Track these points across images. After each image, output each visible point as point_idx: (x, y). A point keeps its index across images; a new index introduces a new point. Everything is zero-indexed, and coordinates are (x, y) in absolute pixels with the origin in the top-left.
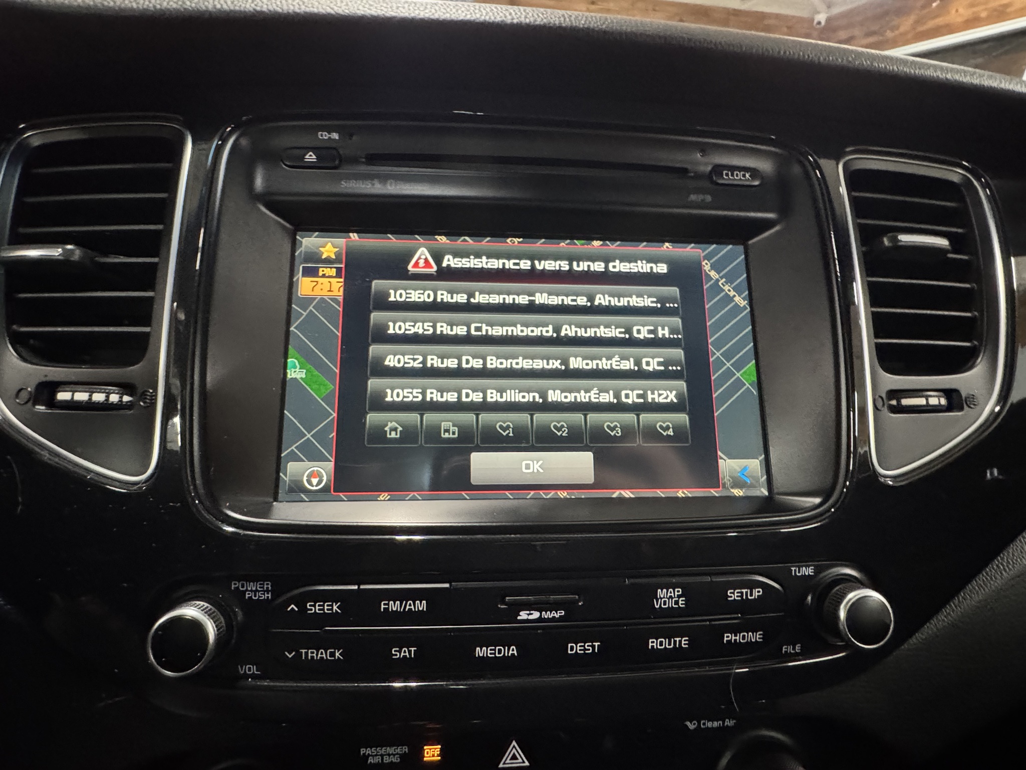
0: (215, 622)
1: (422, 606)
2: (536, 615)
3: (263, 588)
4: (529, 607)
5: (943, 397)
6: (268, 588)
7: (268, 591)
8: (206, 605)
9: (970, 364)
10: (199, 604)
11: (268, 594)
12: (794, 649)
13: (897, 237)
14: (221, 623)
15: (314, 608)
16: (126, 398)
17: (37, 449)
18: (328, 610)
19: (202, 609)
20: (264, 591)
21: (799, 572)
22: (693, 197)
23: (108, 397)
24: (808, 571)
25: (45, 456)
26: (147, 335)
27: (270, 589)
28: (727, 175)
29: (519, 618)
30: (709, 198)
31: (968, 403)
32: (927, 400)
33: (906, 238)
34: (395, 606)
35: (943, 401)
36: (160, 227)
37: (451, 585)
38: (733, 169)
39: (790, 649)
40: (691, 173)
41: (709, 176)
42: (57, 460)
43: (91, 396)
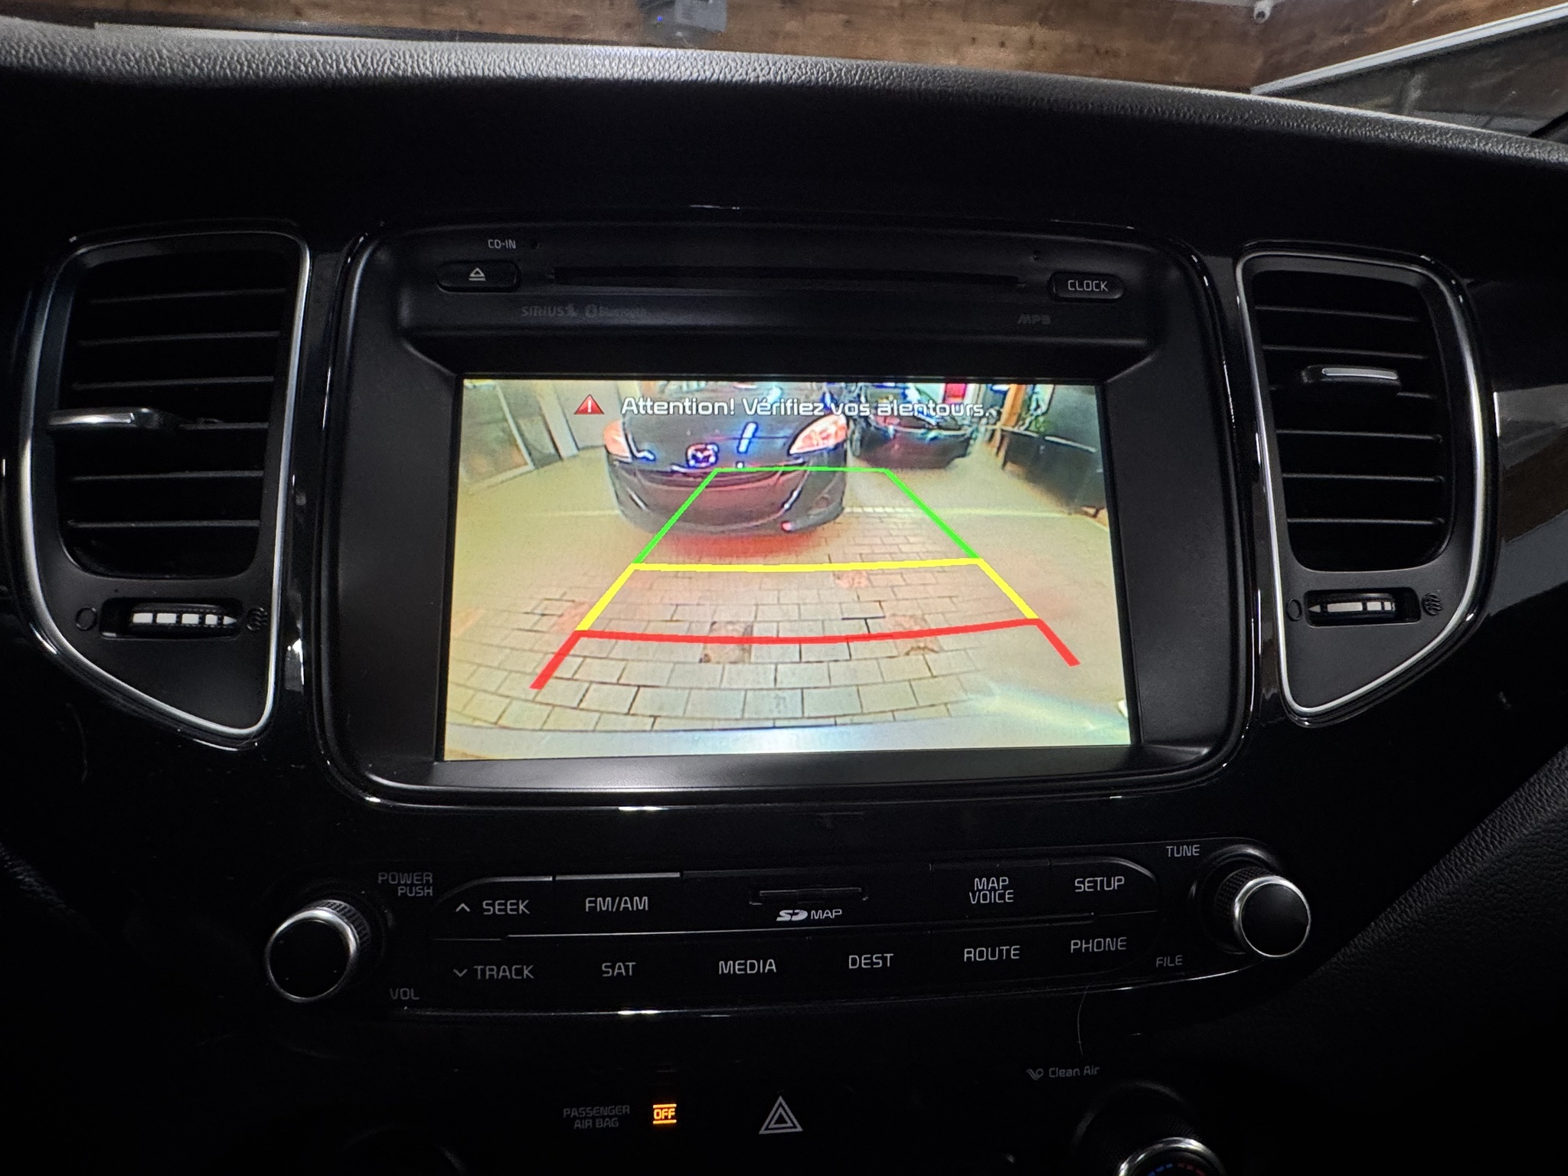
0: (356, 928)
1: (642, 903)
2: (802, 915)
3: (421, 880)
4: (793, 905)
5: (1387, 600)
6: (428, 881)
7: (428, 884)
8: (344, 904)
9: (1430, 552)
10: (334, 904)
11: (428, 888)
12: (1173, 961)
13: (1320, 370)
14: (364, 929)
15: (493, 908)
16: (227, 620)
17: (106, 693)
18: (511, 910)
19: (337, 909)
20: (423, 885)
21: (1178, 853)
22: (1024, 319)
23: (202, 619)
24: (1191, 851)
25: (118, 702)
26: (254, 532)
27: (431, 882)
28: (1073, 285)
29: (779, 919)
30: (1046, 320)
31: (1427, 607)
32: (1364, 604)
33: (1333, 372)
34: (604, 904)
35: (1389, 606)
36: (270, 379)
37: (682, 875)
38: (1082, 276)
39: (1167, 962)
40: (1021, 283)
41: (1047, 288)
43: (179, 618)
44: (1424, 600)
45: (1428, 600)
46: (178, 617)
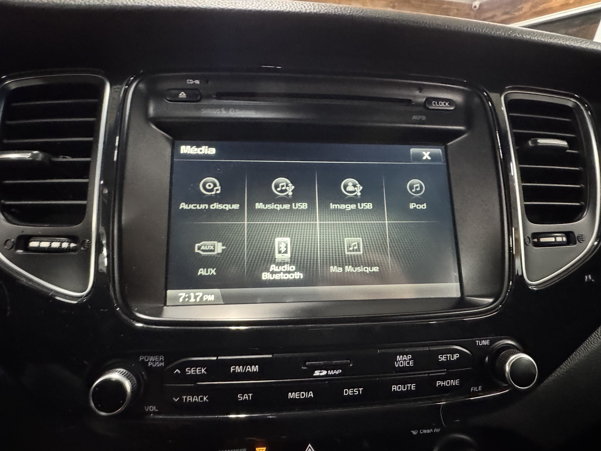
0: (130, 381)
1: (255, 369)
2: (324, 373)
3: (159, 359)
4: (321, 368)
5: (564, 236)
6: (162, 360)
7: (162, 361)
8: (125, 371)
9: (579, 216)
10: (120, 371)
11: (162, 363)
12: (478, 389)
13: (537, 140)
14: (134, 381)
15: (190, 371)
16: (73, 245)
17: (18, 277)
18: (199, 372)
19: (122, 373)
20: (160, 361)
21: (481, 343)
22: (415, 117)
24: (485, 342)
26: (84, 206)
27: (163, 360)
28: (435, 104)
29: (314, 375)
30: (424, 118)
31: (579, 239)
32: (555, 238)
33: (542, 141)
34: (239, 369)
35: (565, 239)
36: (91, 139)
37: (273, 356)
38: (438, 100)
39: (475, 389)
40: (413, 102)
41: (424, 105)
42: (30, 283)
43: (51, 244)
45: (579, 237)
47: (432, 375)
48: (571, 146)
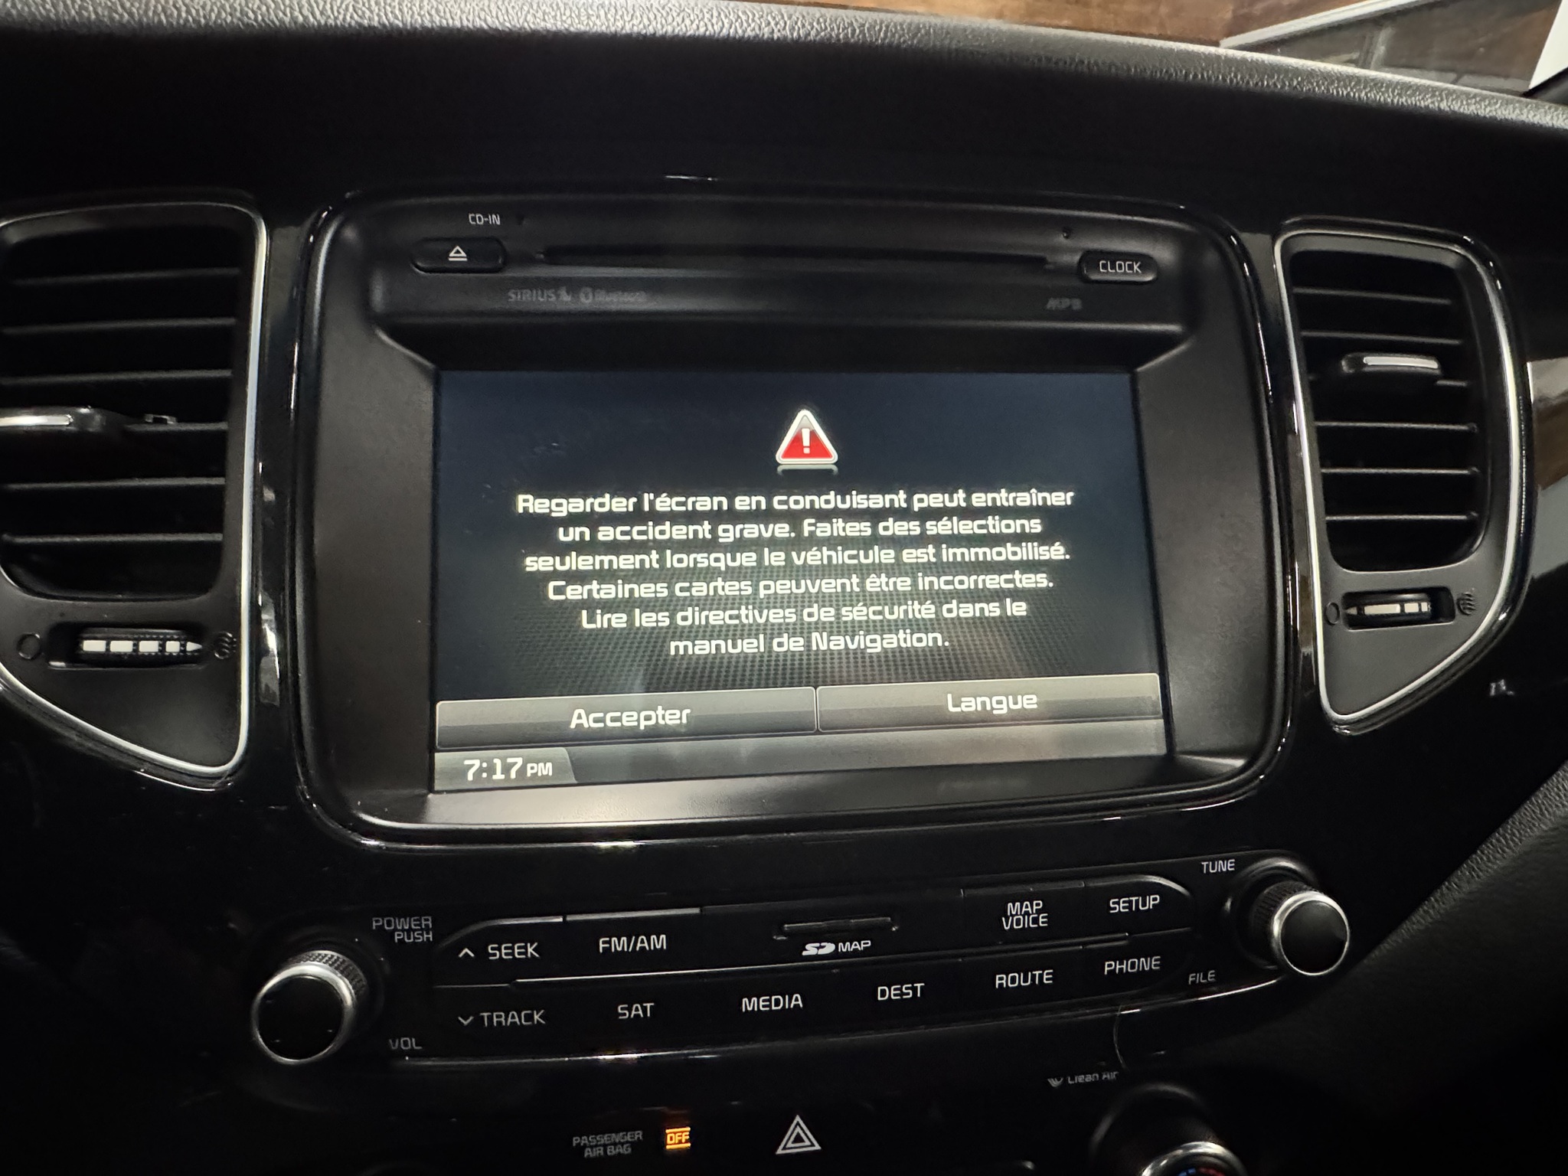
0: (351, 982)
1: (660, 942)
2: (829, 948)
3: (420, 925)
4: (819, 937)
5: (1423, 600)
6: (427, 925)
7: (427, 929)
8: (336, 954)
9: (1465, 548)
10: (326, 955)
11: (428, 933)
12: (1205, 977)
13: (1361, 358)
14: (361, 980)
15: (499, 952)
16: (191, 646)
17: (58, 729)
18: (519, 954)
19: (330, 962)
20: (422, 929)
21: (1213, 869)
22: (1053, 304)
23: (163, 646)
24: (1226, 866)
25: (71, 739)
26: (217, 547)
27: (431, 926)
28: (1105, 266)
29: (804, 953)
30: (1077, 304)
31: (1462, 607)
32: (1402, 606)
33: (1374, 361)
34: (619, 944)
35: (1425, 607)
36: (226, 373)
37: (701, 911)
38: (1113, 257)
39: (1200, 978)
40: (1049, 264)
41: (1078, 271)
42: (90, 745)
43: (136, 646)
44: (1459, 600)
45: (1463, 599)
46: (134, 645)
47: (1095, 946)
48: (1447, 371)
